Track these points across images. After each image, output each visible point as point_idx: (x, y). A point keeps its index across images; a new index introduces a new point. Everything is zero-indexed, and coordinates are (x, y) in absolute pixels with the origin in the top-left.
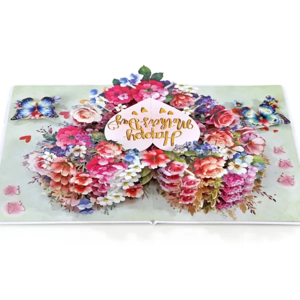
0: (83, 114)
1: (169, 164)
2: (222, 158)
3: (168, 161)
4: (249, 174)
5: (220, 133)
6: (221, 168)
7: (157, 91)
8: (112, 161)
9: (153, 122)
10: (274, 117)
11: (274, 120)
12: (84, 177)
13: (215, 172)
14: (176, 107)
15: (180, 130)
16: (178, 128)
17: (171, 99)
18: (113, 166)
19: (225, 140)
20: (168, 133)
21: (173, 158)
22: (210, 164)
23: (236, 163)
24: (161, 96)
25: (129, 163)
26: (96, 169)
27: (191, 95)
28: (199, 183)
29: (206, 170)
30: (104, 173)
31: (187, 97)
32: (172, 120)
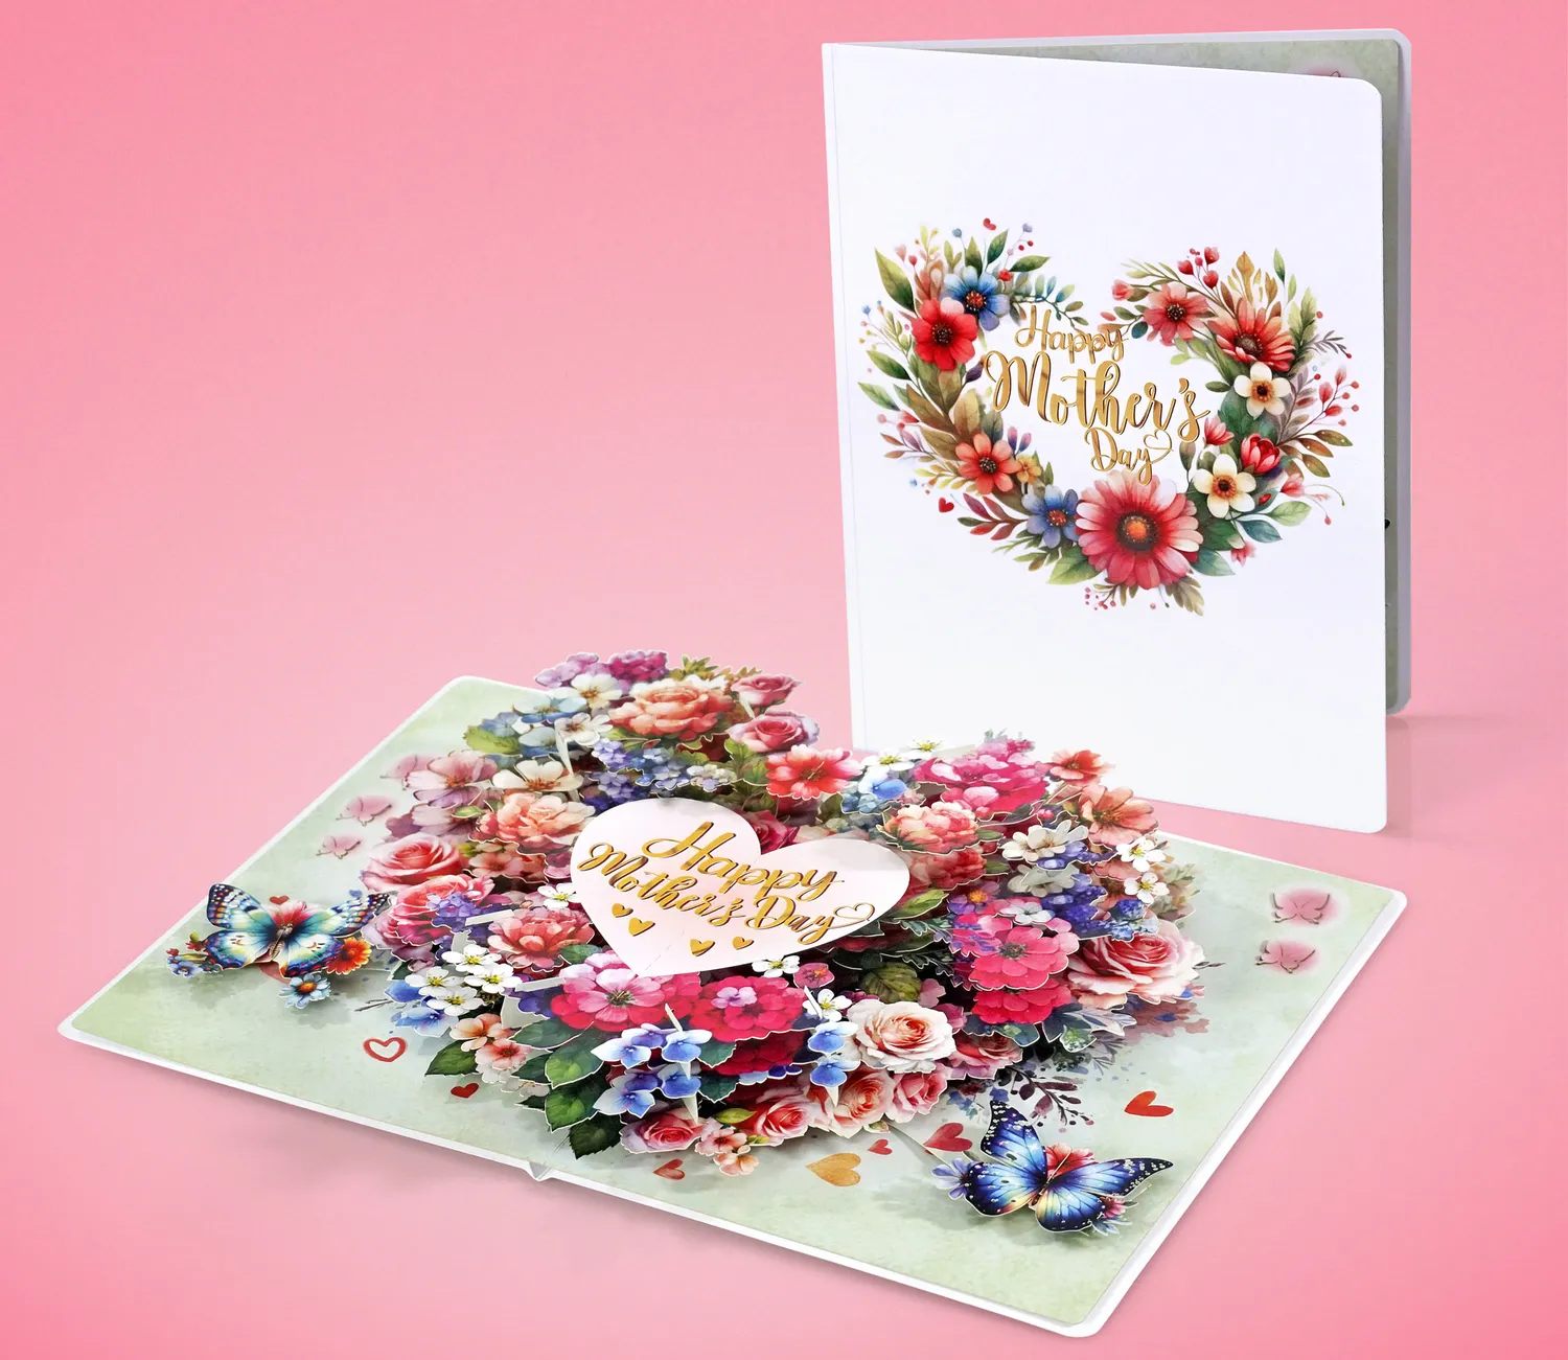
0: (908, 1033)
1: (784, 748)
2: (611, 722)
3: (774, 758)
4: (577, 668)
5: (517, 834)
6: (638, 700)
7: (598, 988)
8: (954, 791)
9: (704, 907)
10: (240, 919)
11: (251, 912)
12: (1073, 769)
13: (669, 694)
14: (584, 920)
15: (642, 853)
16: (644, 861)
17: (576, 949)
18: (958, 778)
19: (524, 813)
20: (687, 863)
21: (754, 761)
22: (662, 717)
23: (584, 701)
24: (598, 970)
25: (903, 776)
26: (1021, 781)
27: (494, 941)
28: (743, 680)
29: (691, 705)
30: (1004, 765)
31: (513, 941)
32: (638, 889)
